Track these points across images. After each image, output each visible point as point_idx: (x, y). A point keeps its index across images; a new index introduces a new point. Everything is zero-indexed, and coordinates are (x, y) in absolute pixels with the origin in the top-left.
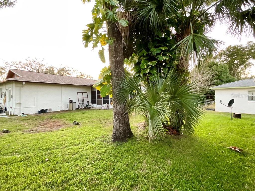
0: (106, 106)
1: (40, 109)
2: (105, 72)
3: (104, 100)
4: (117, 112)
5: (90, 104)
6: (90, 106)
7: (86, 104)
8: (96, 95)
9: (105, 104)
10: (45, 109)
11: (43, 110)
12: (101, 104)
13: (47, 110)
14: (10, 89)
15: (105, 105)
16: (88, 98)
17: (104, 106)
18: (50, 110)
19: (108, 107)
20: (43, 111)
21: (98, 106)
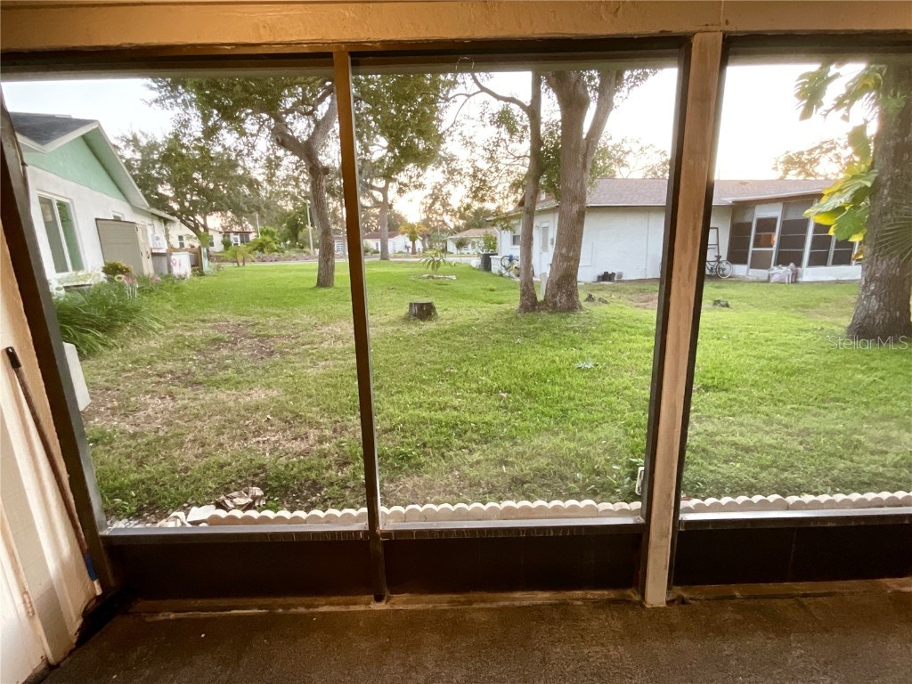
0: (790, 273)
1: (601, 273)
2: (854, 177)
3: (779, 252)
4: (877, 275)
5: (725, 265)
6: (723, 270)
7: (712, 263)
8: (750, 234)
9: (786, 264)
10: (610, 273)
11: (606, 273)
12: (767, 267)
13: (613, 274)
14: (545, 225)
15: (785, 268)
16: (718, 245)
17: (782, 272)
18: (620, 276)
19: (796, 275)
20: (606, 277)
21: (751, 270)
